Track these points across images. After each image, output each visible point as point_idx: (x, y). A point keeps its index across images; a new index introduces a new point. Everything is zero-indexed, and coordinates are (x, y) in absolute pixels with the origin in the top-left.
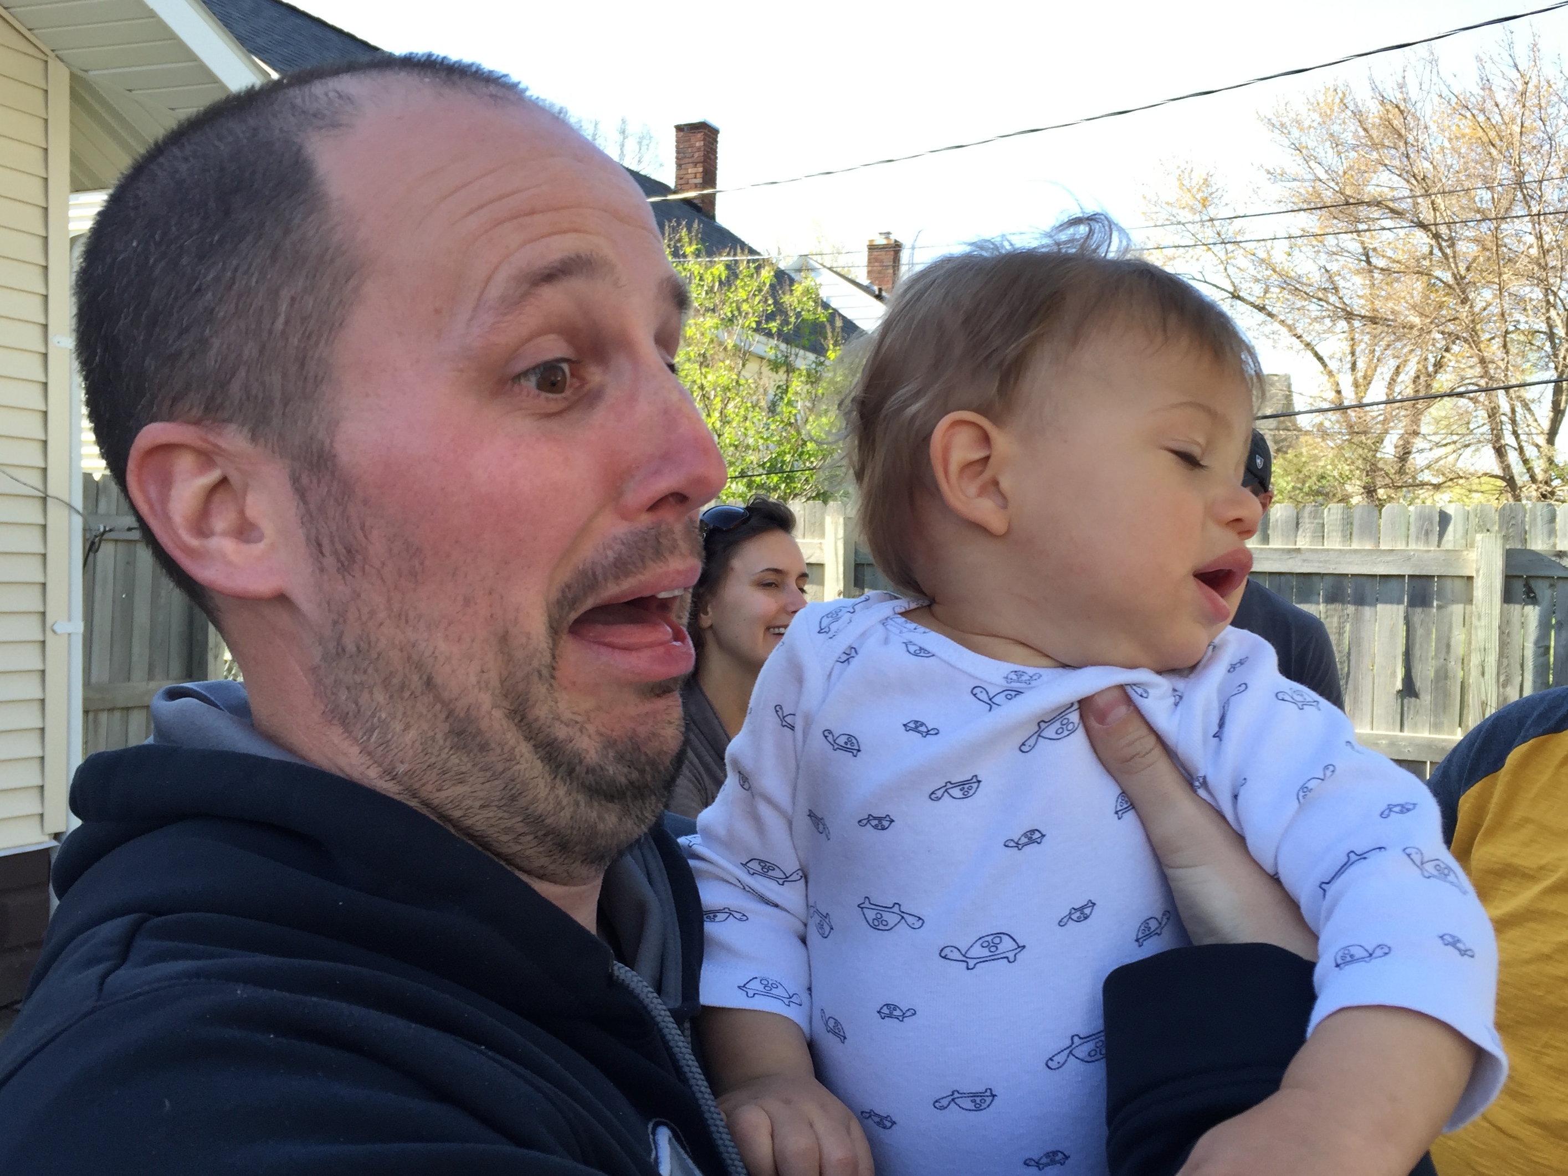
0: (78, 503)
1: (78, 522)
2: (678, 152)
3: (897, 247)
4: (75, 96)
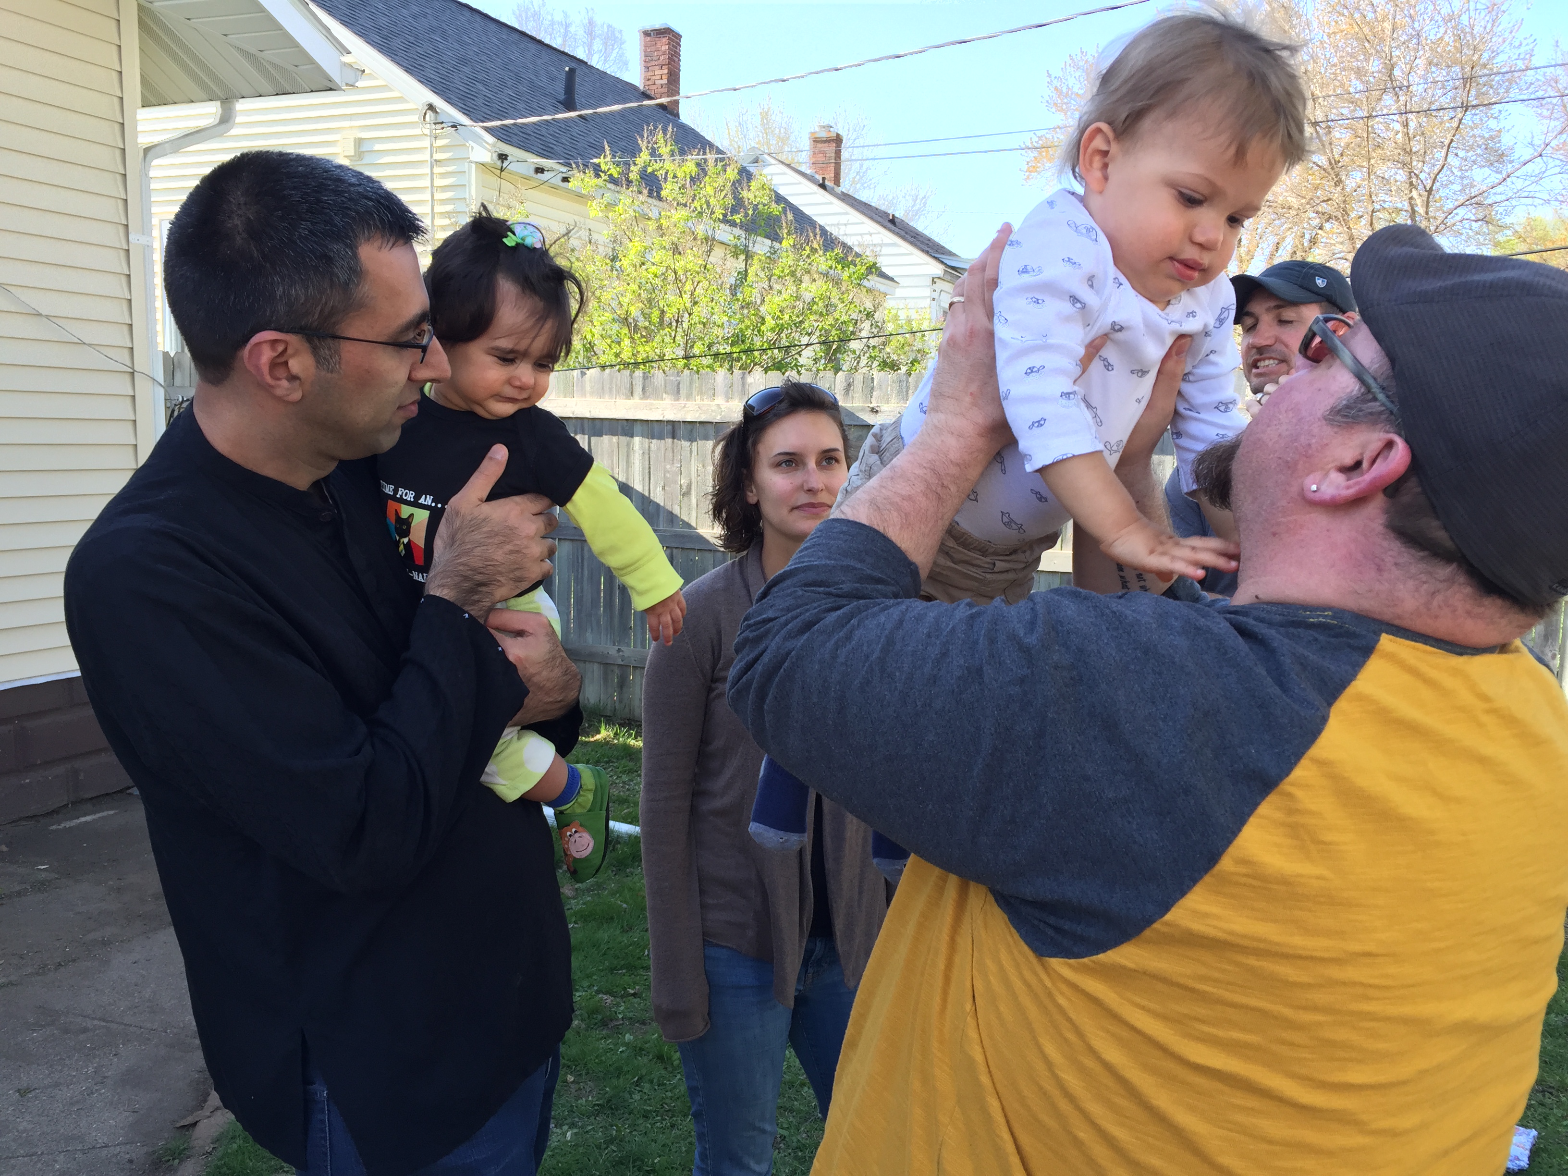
0: (161, 378)
1: (161, 393)
2: (646, 56)
3: (838, 140)
4: (142, 24)
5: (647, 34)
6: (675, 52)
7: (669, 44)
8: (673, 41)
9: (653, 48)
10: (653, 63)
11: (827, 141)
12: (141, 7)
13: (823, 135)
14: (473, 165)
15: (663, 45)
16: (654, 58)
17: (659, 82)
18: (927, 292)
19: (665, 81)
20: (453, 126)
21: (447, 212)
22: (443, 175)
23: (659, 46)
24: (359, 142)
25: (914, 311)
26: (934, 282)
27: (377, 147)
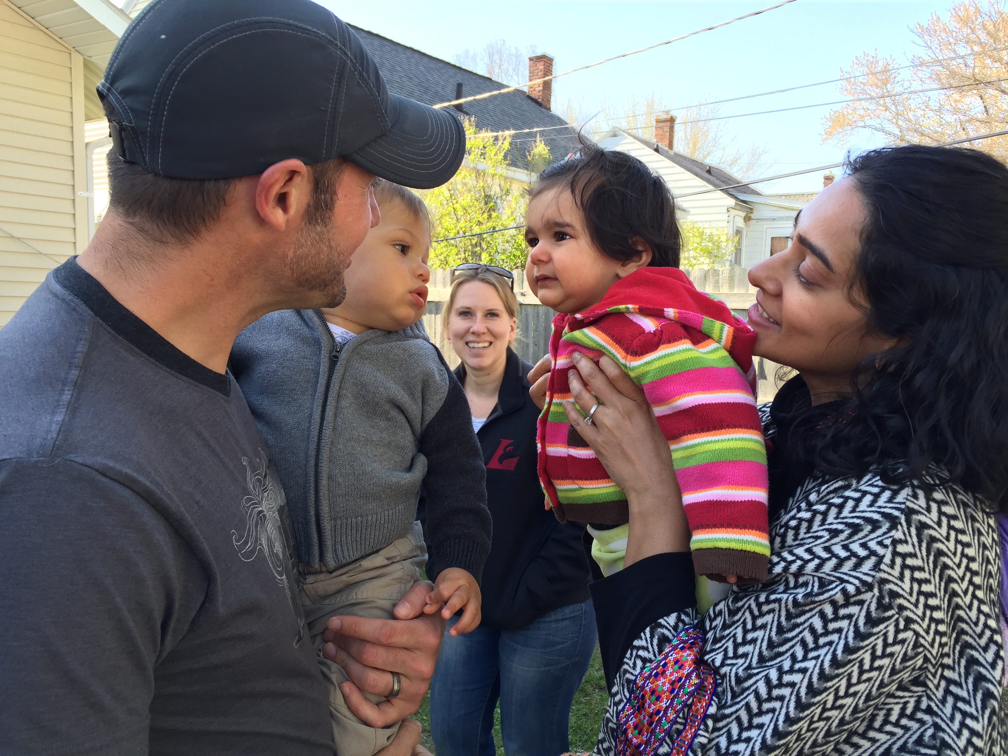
2: (530, 73)
3: (672, 120)
5: (531, 59)
6: (549, 70)
7: (544, 65)
8: (547, 63)
9: (535, 68)
10: (534, 77)
11: (665, 121)
12: (85, 59)
13: (664, 117)
15: (541, 66)
16: (535, 74)
17: (537, 89)
18: (725, 217)
19: (541, 88)
23: (538, 66)
25: (715, 230)
26: (728, 211)
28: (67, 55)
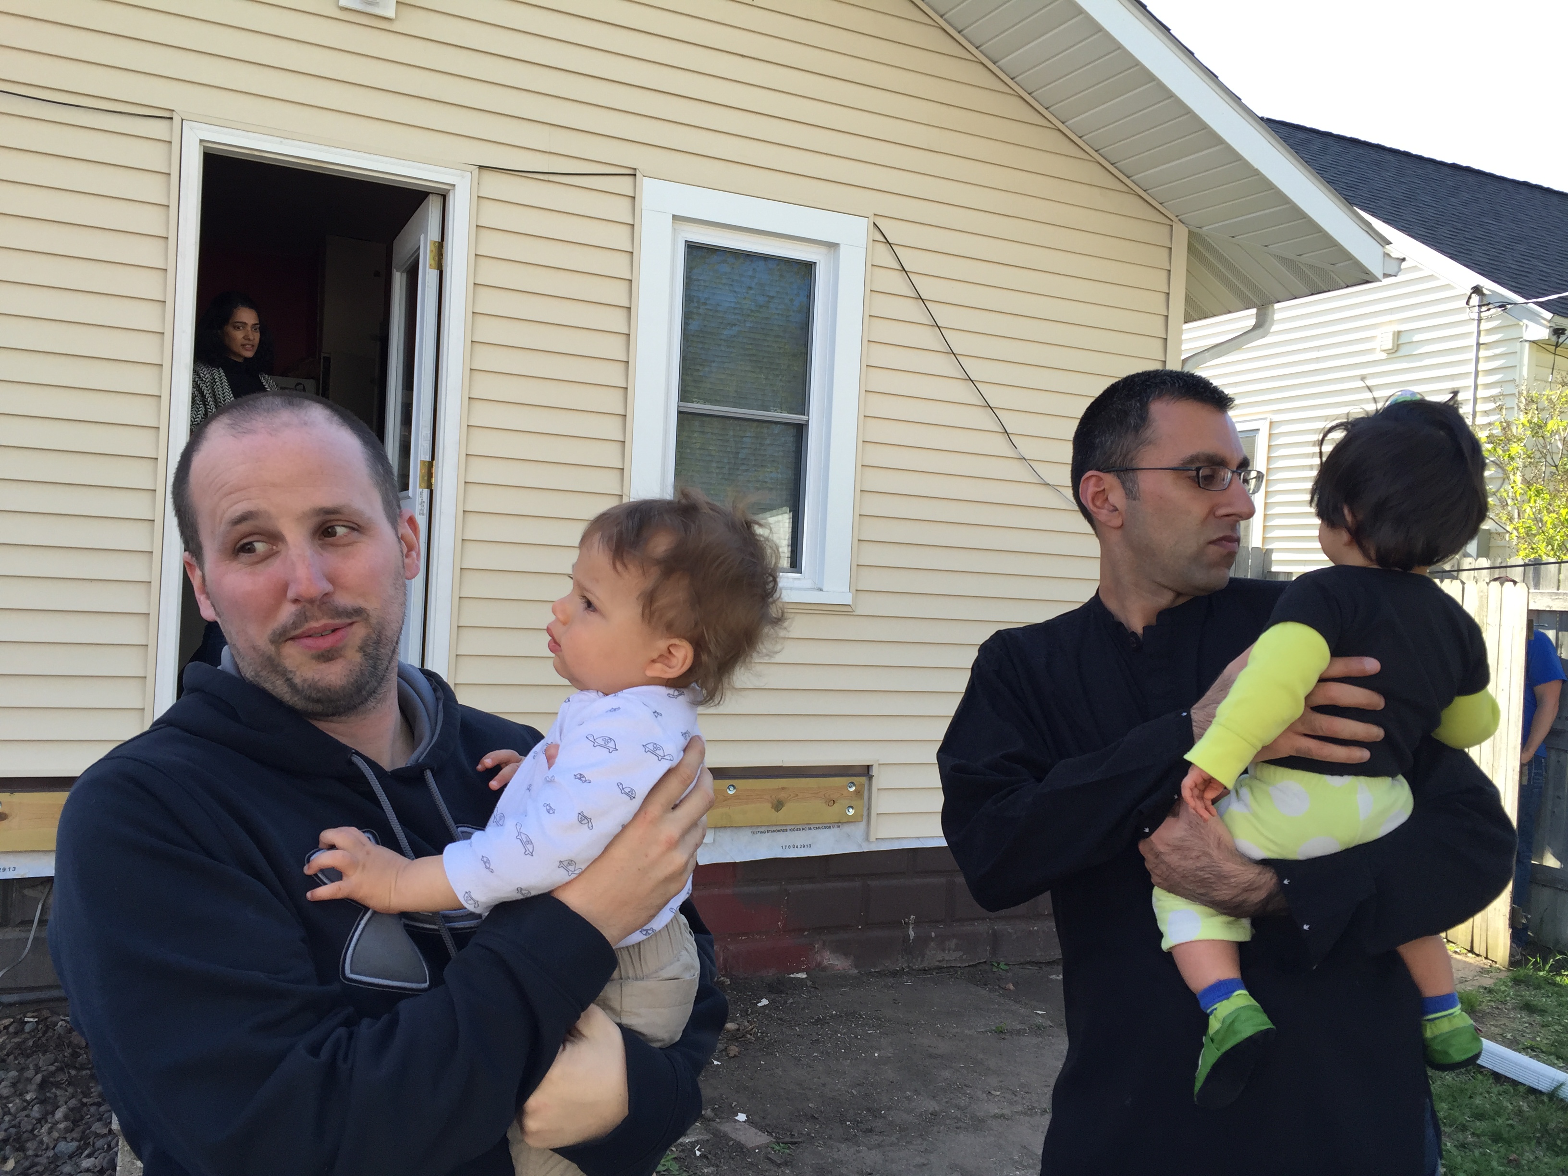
4: (1191, 249)
12: (1191, 234)
14: (1527, 345)
20: (1500, 307)
21: (1492, 396)
22: (1489, 359)
24: (1398, 334)
27: (1416, 338)
28: (1166, 229)
